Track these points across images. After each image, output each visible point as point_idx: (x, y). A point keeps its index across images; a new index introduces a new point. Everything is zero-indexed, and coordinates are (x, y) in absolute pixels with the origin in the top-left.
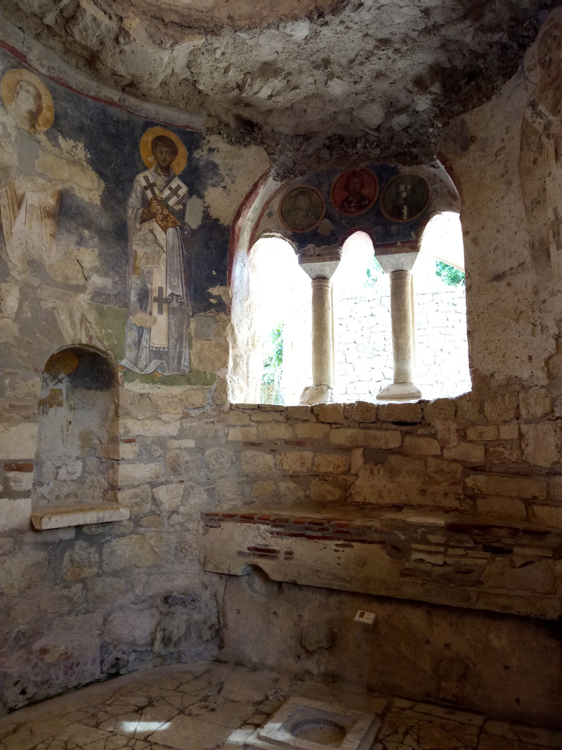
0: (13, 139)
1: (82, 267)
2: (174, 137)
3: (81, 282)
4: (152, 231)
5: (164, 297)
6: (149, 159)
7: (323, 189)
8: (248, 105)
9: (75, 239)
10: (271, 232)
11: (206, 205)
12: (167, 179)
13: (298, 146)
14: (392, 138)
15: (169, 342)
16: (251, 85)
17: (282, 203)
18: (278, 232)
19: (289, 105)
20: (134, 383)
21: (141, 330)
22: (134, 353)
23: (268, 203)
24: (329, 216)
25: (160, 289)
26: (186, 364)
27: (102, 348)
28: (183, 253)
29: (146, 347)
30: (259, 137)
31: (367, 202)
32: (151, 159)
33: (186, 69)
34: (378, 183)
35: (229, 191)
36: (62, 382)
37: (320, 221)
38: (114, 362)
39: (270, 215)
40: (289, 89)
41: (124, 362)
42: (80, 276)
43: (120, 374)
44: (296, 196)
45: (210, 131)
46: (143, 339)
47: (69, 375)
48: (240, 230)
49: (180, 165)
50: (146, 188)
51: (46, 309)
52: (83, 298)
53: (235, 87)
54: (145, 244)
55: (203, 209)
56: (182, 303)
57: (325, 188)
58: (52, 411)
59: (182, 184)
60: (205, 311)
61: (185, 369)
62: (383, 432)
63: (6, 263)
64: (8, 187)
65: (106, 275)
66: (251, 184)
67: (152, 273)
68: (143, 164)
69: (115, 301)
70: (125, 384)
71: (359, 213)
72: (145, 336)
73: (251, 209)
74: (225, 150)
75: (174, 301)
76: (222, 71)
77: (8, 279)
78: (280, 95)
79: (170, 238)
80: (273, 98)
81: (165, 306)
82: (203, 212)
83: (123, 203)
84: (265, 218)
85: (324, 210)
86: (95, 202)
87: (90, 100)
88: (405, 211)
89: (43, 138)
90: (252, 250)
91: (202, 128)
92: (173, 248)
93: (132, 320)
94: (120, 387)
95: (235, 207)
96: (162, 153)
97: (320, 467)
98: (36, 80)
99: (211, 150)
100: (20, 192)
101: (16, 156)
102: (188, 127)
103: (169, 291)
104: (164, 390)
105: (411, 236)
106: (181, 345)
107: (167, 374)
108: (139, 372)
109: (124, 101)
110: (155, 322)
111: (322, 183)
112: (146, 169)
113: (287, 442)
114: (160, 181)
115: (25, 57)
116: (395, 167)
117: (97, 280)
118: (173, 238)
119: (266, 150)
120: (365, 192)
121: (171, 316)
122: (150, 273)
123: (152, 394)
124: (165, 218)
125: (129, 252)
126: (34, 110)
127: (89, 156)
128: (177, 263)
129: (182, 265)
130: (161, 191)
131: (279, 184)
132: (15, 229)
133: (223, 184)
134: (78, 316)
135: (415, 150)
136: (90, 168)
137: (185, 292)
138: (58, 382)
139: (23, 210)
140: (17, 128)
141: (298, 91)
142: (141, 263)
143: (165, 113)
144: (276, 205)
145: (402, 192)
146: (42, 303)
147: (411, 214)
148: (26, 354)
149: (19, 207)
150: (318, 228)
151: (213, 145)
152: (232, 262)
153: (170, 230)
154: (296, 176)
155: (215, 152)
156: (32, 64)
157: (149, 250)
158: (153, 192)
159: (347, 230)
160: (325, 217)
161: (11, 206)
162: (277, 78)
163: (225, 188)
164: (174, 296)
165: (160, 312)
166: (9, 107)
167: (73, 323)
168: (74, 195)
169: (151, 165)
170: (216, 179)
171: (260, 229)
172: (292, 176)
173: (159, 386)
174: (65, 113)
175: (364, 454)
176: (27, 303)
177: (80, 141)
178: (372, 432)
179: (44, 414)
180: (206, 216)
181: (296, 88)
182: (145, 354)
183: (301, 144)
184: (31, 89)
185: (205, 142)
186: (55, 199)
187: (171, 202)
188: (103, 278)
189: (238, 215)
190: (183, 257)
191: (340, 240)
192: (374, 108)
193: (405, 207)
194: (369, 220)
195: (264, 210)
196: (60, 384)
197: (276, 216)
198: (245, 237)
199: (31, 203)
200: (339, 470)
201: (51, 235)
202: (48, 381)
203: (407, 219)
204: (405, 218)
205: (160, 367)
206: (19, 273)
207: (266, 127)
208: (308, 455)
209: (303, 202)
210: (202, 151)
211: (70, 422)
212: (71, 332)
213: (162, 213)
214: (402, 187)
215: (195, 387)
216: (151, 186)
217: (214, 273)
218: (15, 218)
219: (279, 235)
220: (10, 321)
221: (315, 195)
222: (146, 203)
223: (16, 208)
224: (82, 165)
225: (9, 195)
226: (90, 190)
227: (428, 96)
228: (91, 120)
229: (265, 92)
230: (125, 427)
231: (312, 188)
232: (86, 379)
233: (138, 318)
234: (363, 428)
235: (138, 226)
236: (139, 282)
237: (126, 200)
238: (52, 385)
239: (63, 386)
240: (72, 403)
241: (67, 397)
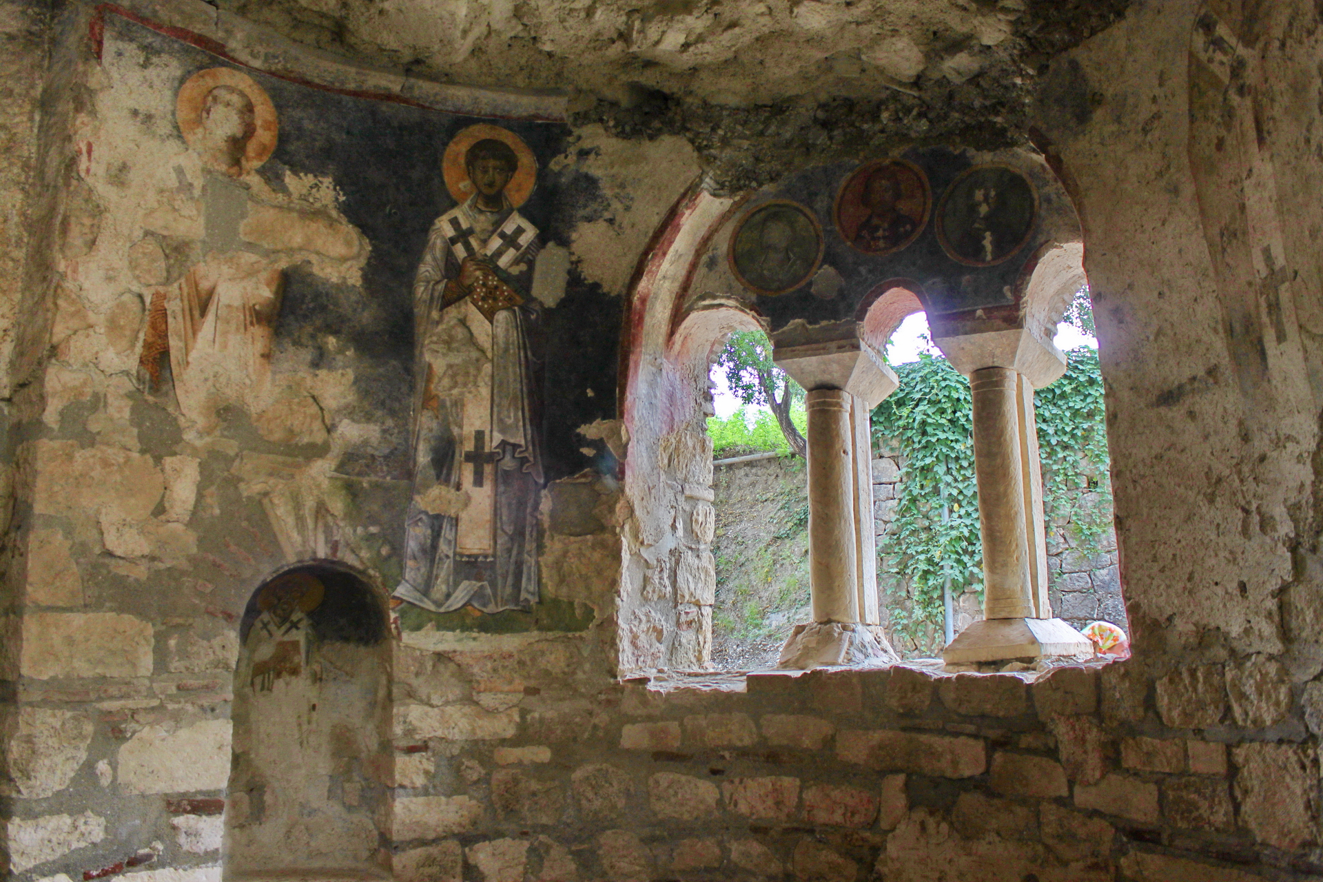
0: (197, 192)
1: (322, 409)
2: (507, 137)
3: (319, 437)
4: (463, 322)
5: (487, 450)
6: (461, 185)
7: (818, 206)
8: (649, 64)
9: (309, 358)
10: (714, 297)
11: (574, 258)
12: (496, 217)
13: (761, 127)
14: (951, 96)
15: (495, 542)
16: (641, 31)
17: (736, 237)
18: (729, 298)
19: (730, 55)
20: (422, 632)
21: (436, 522)
22: (423, 570)
23: (706, 241)
24: (830, 258)
25: (479, 435)
26: (531, 588)
27: (357, 564)
28: (526, 357)
29: (447, 557)
30: (678, 118)
31: (908, 227)
32: (464, 185)
33: (514, 21)
34: (928, 185)
35: (620, 227)
36: (298, 628)
37: (814, 269)
38: (382, 591)
39: (712, 263)
40: (720, 29)
41: (401, 591)
42: (317, 425)
43: (393, 615)
44: (765, 220)
45: (582, 118)
46: (442, 540)
47: (310, 614)
48: (643, 301)
49: (522, 186)
50: (453, 241)
51: (249, 498)
52: (322, 470)
53: (615, 36)
54: (450, 349)
55: (568, 266)
56: (523, 461)
57: (821, 203)
58: (279, 684)
59: (525, 224)
60: (571, 473)
61: (529, 597)
62: (947, 739)
63: (176, 419)
64: (183, 280)
65: (369, 418)
66: (663, 209)
67: (463, 405)
68: (448, 196)
69: (385, 468)
70: (404, 636)
71: (894, 250)
72: (447, 532)
73: (668, 257)
74: (610, 150)
75: (508, 457)
76: (583, 15)
77: (178, 448)
78: (703, 41)
79: (500, 332)
80: (691, 49)
81: (488, 469)
82: (569, 272)
83: (407, 275)
84: (702, 270)
85: (823, 247)
86: (350, 282)
87: (346, 98)
88: (987, 243)
89: (254, 180)
90: (678, 338)
91: (565, 115)
92: (506, 350)
93: (420, 502)
94: (394, 643)
95: (632, 258)
96: (485, 171)
97: (815, 812)
98: (243, 81)
99: (583, 154)
100: (205, 285)
101: (202, 221)
102: (537, 116)
103: (498, 437)
104: (484, 643)
105: (1004, 296)
106: (520, 553)
107: (491, 608)
108: (433, 608)
109: (411, 88)
110: (468, 501)
111: (816, 195)
112: (454, 204)
113: (743, 753)
114: (483, 222)
115: (223, 46)
116: (963, 154)
117: (350, 432)
118: (507, 330)
119: (692, 141)
120: (904, 207)
121: (502, 488)
122: (459, 404)
123: (461, 653)
124: (491, 294)
125: (416, 368)
126: (239, 135)
127: (342, 198)
128: (514, 376)
129: (525, 381)
130: (484, 242)
131: (726, 203)
132: (193, 356)
133: (607, 215)
134: (310, 503)
135: (999, 119)
136: (344, 220)
137: (529, 437)
138: (291, 628)
139: (210, 317)
140: (207, 171)
141: (737, 30)
142: (441, 387)
143: (488, 100)
144: (722, 244)
145: (979, 204)
146: (242, 486)
148: (210, 588)
149: (203, 313)
150: (810, 284)
151: (586, 144)
152: (626, 367)
153: (501, 316)
154: (760, 185)
155: (592, 156)
156: (236, 55)
157: (456, 359)
158: (468, 246)
159: (871, 286)
160: (824, 261)
161: (187, 313)
162: (690, 14)
163: (611, 221)
164: (509, 448)
165: (478, 481)
166: (190, 138)
167: (300, 520)
168: (311, 274)
169: (465, 195)
170: (594, 206)
171: (692, 295)
172: (754, 184)
173: (475, 635)
174: (300, 129)
175: (907, 786)
176: (213, 489)
177: (324, 174)
178: (924, 738)
179: (265, 692)
180: (574, 279)
181: (733, 25)
182: (445, 570)
183: (767, 123)
184: (235, 99)
185: (570, 139)
186: (274, 289)
187: (503, 262)
188: (362, 426)
189: (637, 273)
190: (527, 368)
191: (858, 307)
192: (900, 45)
193: (988, 234)
194: (914, 264)
195: (698, 254)
196: (294, 631)
197: (724, 266)
198: (659, 314)
199: (227, 302)
200: (857, 819)
201: (263, 356)
202: (272, 627)
203: (993, 259)
204: (989, 257)
205: (478, 595)
206: (200, 434)
207: (689, 100)
208: (789, 783)
209: (777, 234)
210: (566, 157)
211: (314, 707)
212: (296, 537)
213: (484, 285)
214: (979, 195)
215: (550, 635)
216: (463, 236)
217: (590, 393)
218: (195, 334)
219: (732, 303)
220: (179, 527)
221: (802, 219)
222: (452, 269)
223: (197, 313)
224: (330, 217)
225: (185, 294)
226: (344, 259)
227: (1001, 16)
228: (348, 133)
229: (673, 39)
230: (405, 722)
231: (795, 204)
233: (432, 498)
234: (904, 729)
235: (435, 315)
236: (434, 425)
237: (413, 267)
238: (279, 635)
239: (300, 636)
240: (316, 667)
241: (307, 657)
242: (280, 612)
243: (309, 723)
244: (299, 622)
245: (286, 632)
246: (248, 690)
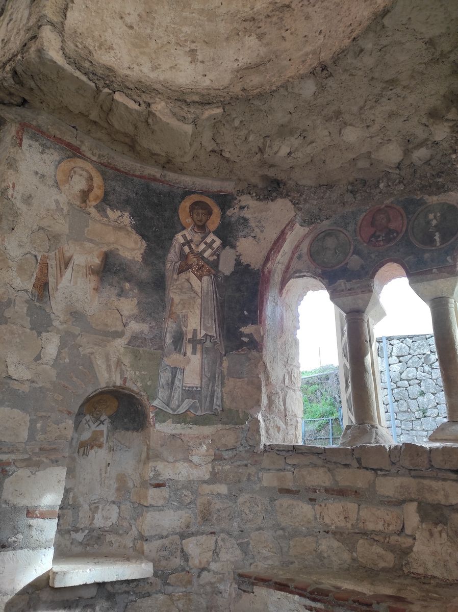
0: (65, 212)
1: (121, 315)
3: (120, 328)
4: (188, 280)
5: (198, 338)
6: (187, 220)
7: (349, 229)
8: (272, 166)
9: (116, 291)
10: (301, 272)
11: (238, 254)
12: (203, 235)
13: (322, 195)
14: (415, 172)
15: (202, 381)
16: (270, 147)
17: (311, 245)
18: (308, 272)
19: (309, 160)
20: (166, 424)
21: (174, 371)
22: (167, 393)
23: (297, 247)
24: (357, 252)
25: (195, 331)
26: (218, 403)
27: (135, 389)
28: (216, 297)
29: (179, 387)
30: (284, 191)
31: (395, 234)
32: (189, 220)
33: (213, 141)
34: (404, 215)
35: (259, 239)
36: (103, 424)
37: (348, 257)
38: (147, 403)
39: (300, 257)
40: (306, 145)
41: (156, 403)
42: (119, 323)
43: (152, 415)
44: (324, 237)
45: (241, 192)
46: (176, 379)
47: (110, 417)
48: (269, 272)
49: (214, 222)
50: (183, 245)
51: (84, 355)
52: (120, 344)
53: (257, 151)
54: (181, 292)
55: (235, 257)
56: (215, 343)
57: (351, 227)
59: (216, 238)
60: (237, 349)
61: (217, 408)
62: (440, 483)
63: (50, 315)
64: (57, 251)
65: (144, 321)
66: (278, 231)
67: (187, 317)
68: (182, 225)
69: (151, 344)
70: (157, 425)
71: (389, 245)
72: (179, 376)
73: (280, 253)
74: (254, 206)
75: (208, 341)
76: (244, 139)
77: (49, 329)
78: (298, 151)
79: (205, 285)
80: (292, 155)
81: (199, 347)
82: (236, 260)
83: (162, 258)
84: (295, 260)
85: (352, 247)
86: (137, 259)
87: (135, 179)
88: (437, 237)
89: (93, 211)
90: (284, 291)
91: (233, 191)
92: (207, 293)
93: (166, 361)
94: (151, 429)
95: (264, 253)
96: (198, 215)
97: (367, 523)
98: (89, 166)
99: (242, 208)
100: (67, 255)
101: (67, 226)
102: (221, 191)
103: (203, 333)
104: (196, 430)
105: (447, 261)
106: (213, 386)
107: (199, 413)
108: (171, 412)
109: (165, 176)
110: (188, 362)
111: (348, 224)
112: (184, 229)
113: (327, 490)
114: (197, 237)
115: (79, 149)
116: (421, 199)
117: (135, 327)
118: (208, 285)
119: (291, 201)
120: (392, 226)
121: (205, 356)
122: (186, 317)
123: (184, 435)
124: (201, 268)
125: (166, 300)
126: (86, 190)
127: (133, 222)
128: (211, 306)
129: (216, 307)
130: (197, 246)
131: (307, 229)
132: (60, 286)
133: (253, 235)
134: (114, 359)
135: (440, 180)
136: (134, 232)
137: (218, 332)
138: (100, 424)
139: (70, 269)
140: (70, 204)
141: (314, 144)
142: (178, 310)
143: (200, 182)
144: (305, 248)
145: (432, 220)
146: (80, 349)
147: (443, 240)
148: (61, 398)
149: (66, 268)
150: (347, 264)
151: (243, 204)
152: (263, 301)
153: (205, 278)
154: (322, 221)
155: (246, 208)
156: (85, 154)
157: (185, 297)
158: (190, 247)
159: (377, 263)
160: (354, 253)
161: (58, 266)
162: (293, 136)
163: (254, 237)
164: (208, 337)
165: (194, 352)
166: (62, 188)
167: (109, 366)
168: (119, 254)
169: (189, 225)
170: (246, 230)
171: (291, 271)
172: (319, 221)
173: (191, 426)
174: (114, 190)
175: (420, 509)
176: (66, 349)
177: (125, 211)
178: (426, 482)
179: (85, 456)
180: (238, 263)
181: (312, 142)
182: (177, 394)
183: (325, 192)
184: (84, 173)
185: (236, 202)
186: (100, 259)
187: (206, 255)
188: (140, 324)
189: (267, 259)
190: (217, 302)
191: (371, 273)
192: (391, 147)
193: (437, 234)
194: (399, 251)
195: (293, 253)
196: (101, 425)
197: (306, 258)
198: (277, 278)
199: (78, 263)
200: (391, 528)
201: (94, 289)
202: (91, 423)
203: (441, 245)
204: (438, 244)
205: (193, 406)
206: (62, 323)
207: (290, 182)
208: (352, 506)
209: (330, 242)
210: (234, 209)
211: (109, 464)
212: (106, 375)
213: (197, 264)
214: (431, 216)
215: (227, 427)
216: (188, 243)
217: (246, 313)
218: (61, 276)
219: (309, 274)
220: (48, 367)
221: (342, 235)
222: (183, 257)
223: (63, 267)
224: (128, 230)
225: (58, 258)
226: (134, 250)
228: (136, 194)
229: (285, 150)
230: (155, 470)
231: (339, 229)
232: (125, 420)
234: (414, 477)
235: (175, 276)
236: (174, 326)
237: (165, 255)
238: (94, 427)
239: (104, 428)
240: (111, 444)
241: (107, 439)
242: (95, 415)
243: (106, 473)
244: (104, 420)
245: (98, 426)
246: (76, 455)
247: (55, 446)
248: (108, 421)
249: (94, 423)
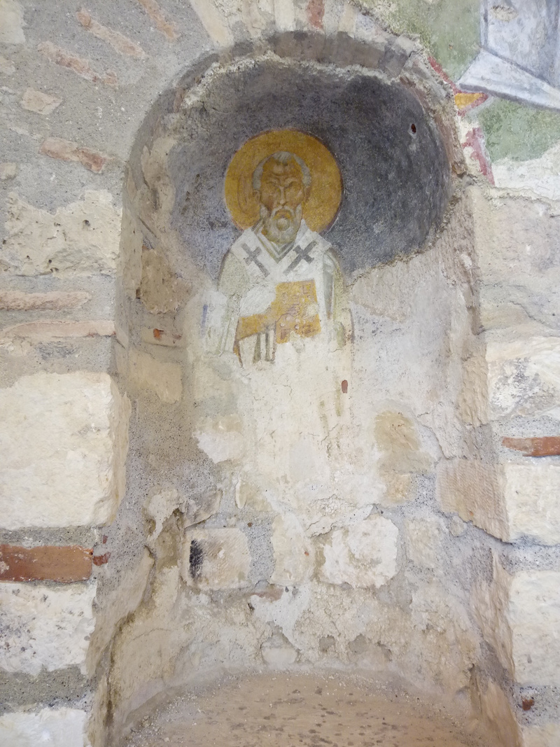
20: (546, 159)
27: (369, 32)
43: (464, 129)
47: (325, 233)
179: (262, 363)
202: (264, 258)
232: (377, 229)
238: (279, 272)
239: (314, 271)
240: (344, 319)
241: (329, 304)
242: (274, 231)
243: (339, 414)
244: (310, 247)
245: (291, 267)
246: (230, 359)
247: (51, 296)
248: (322, 246)
249: (278, 260)
